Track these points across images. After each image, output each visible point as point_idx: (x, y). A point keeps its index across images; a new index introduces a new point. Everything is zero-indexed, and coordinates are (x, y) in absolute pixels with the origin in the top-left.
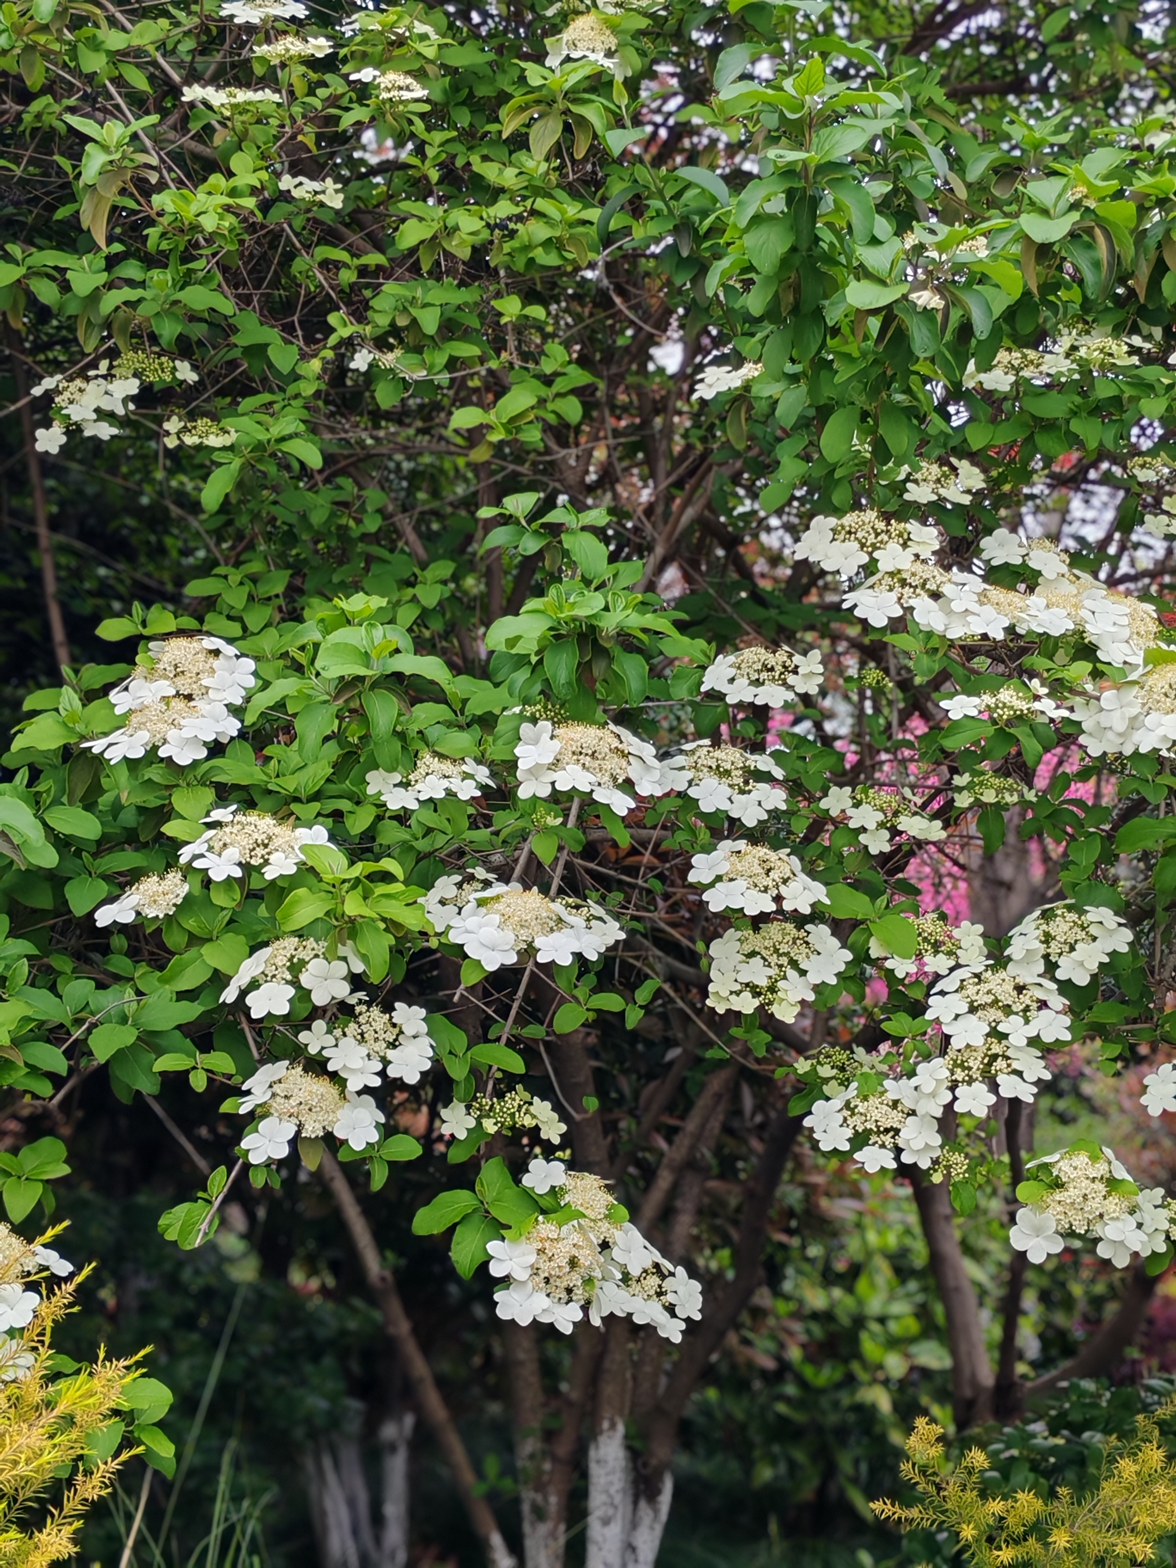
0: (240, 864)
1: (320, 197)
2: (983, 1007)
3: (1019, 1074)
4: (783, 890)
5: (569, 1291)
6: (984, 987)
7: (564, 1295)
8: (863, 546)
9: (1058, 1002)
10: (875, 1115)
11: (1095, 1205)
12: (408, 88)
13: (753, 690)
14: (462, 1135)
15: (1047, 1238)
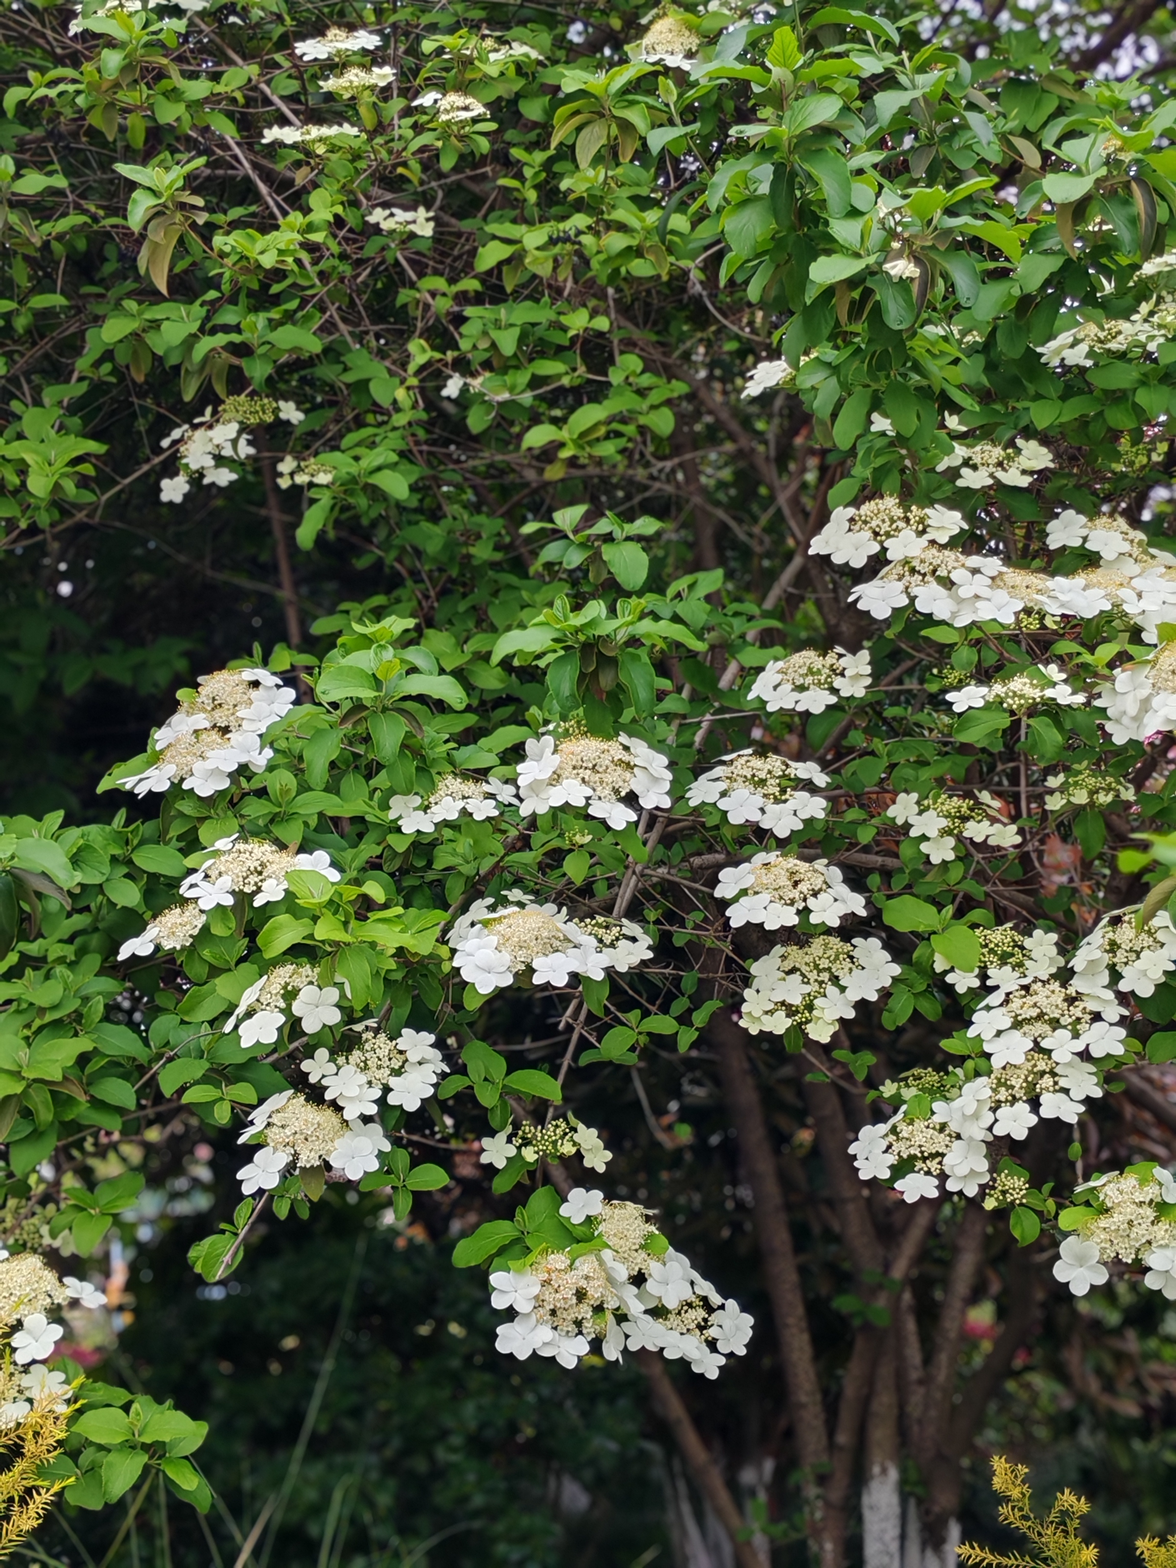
0: (233, 893)
1: (412, 227)
2: (1028, 1021)
3: (1066, 1091)
4: (812, 903)
5: (578, 1323)
6: (1030, 1000)
7: (573, 1329)
8: (876, 534)
9: (1114, 1012)
10: (919, 1139)
11: (1141, 1232)
12: (466, 108)
13: (796, 695)
14: (500, 1164)
15: (1090, 1268)
